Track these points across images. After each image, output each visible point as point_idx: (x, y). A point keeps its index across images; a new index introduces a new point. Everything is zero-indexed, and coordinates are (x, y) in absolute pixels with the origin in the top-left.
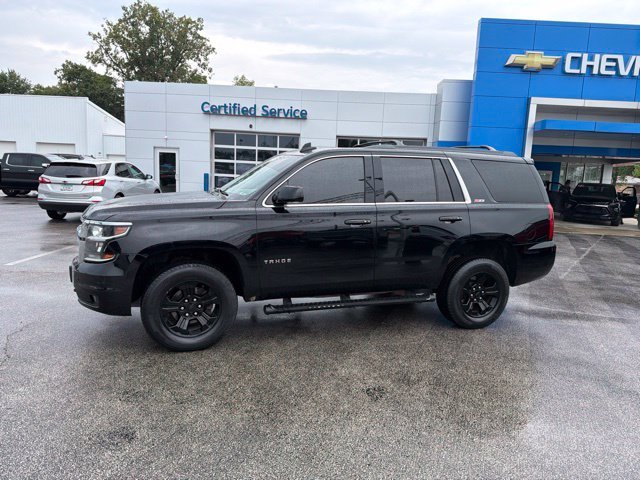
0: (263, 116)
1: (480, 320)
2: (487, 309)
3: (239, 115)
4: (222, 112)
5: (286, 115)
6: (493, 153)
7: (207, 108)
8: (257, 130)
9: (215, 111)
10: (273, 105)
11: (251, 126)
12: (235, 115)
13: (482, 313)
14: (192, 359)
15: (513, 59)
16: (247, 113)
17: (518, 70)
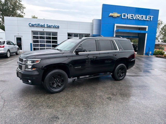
0: (47, 27)
1: (121, 78)
2: (122, 76)
3: (40, 27)
4: (35, 26)
5: (53, 27)
6: (122, 38)
7: (30, 25)
8: (45, 31)
9: (33, 26)
10: (50, 24)
11: (43, 30)
12: (39, 27)
13: (121, 77)
14: (58, 95)
15: (111, 14)
16: (42, 26)
17: (112, 17)
